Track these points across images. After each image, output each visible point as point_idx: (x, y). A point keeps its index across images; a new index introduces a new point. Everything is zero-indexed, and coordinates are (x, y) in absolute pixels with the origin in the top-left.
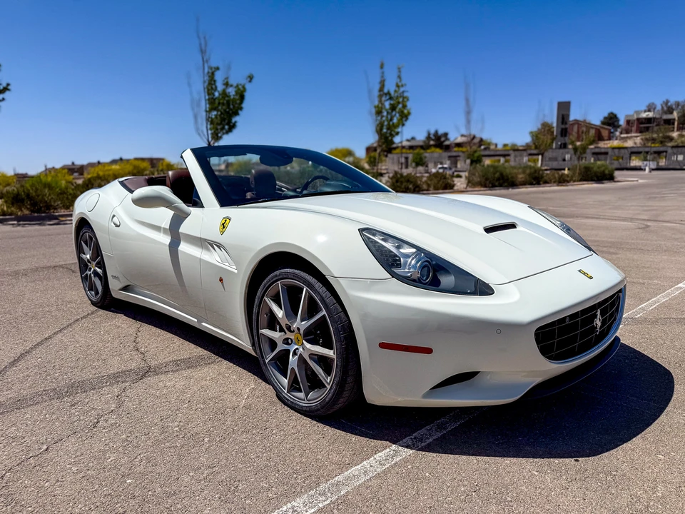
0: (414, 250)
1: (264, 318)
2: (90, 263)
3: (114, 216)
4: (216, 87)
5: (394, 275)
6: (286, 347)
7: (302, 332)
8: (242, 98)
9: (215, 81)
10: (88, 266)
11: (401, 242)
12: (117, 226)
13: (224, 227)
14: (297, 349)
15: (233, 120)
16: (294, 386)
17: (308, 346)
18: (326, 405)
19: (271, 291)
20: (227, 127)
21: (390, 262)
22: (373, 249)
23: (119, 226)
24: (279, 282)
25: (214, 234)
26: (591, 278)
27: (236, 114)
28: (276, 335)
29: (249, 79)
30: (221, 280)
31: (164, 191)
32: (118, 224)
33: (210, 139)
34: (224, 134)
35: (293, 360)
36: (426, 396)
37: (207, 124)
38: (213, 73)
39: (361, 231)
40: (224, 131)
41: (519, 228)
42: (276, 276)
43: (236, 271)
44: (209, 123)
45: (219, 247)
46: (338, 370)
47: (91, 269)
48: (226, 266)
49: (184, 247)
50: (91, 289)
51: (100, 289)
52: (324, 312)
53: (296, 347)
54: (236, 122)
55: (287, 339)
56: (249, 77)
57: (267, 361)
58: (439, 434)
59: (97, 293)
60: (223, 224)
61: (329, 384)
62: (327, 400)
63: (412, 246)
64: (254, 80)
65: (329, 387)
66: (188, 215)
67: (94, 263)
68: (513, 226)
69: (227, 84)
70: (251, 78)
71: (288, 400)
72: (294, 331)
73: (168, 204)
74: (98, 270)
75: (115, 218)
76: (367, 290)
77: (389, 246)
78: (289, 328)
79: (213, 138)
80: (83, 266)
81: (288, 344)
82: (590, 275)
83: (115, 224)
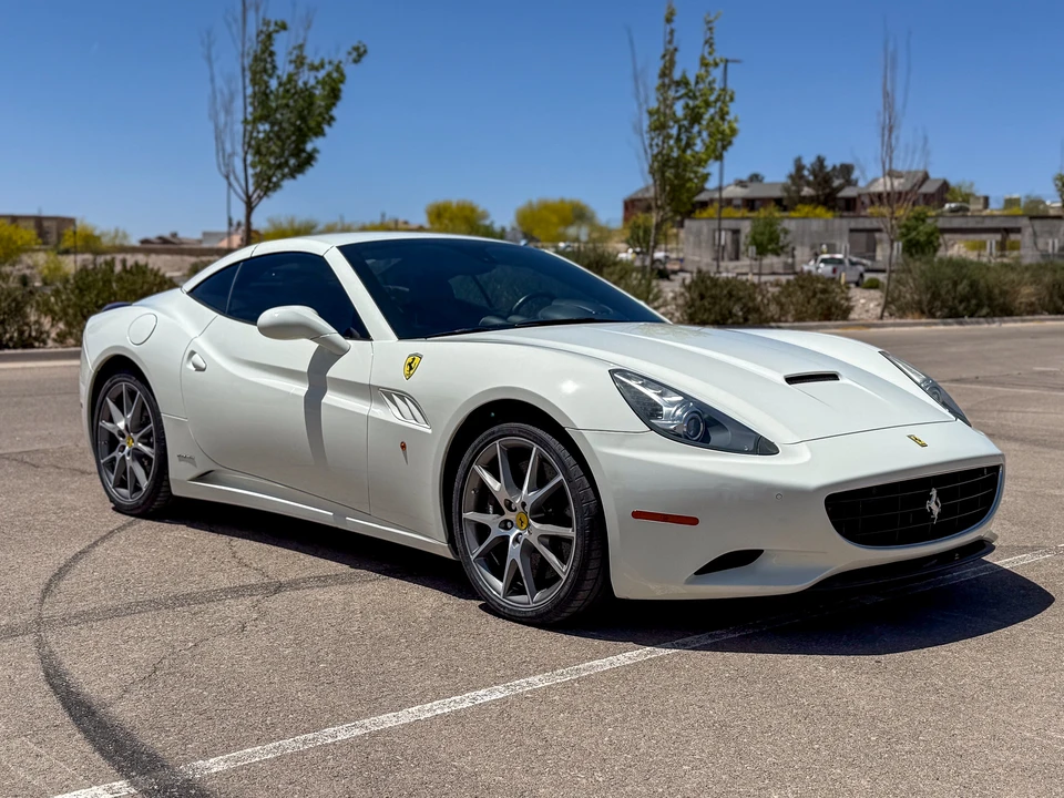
0: (681, 398)
1: (470, 495)
2: (123, 436)
3: (193, 353)
4: (274, 68)
5: (652, 428)
6: (503, 532)
7: (528, 509)
8: (334, 95)
9: (272, 54)
10: (118, 442)
11: (664, 389)
12: (198, 369)
13: (411, 368)
14: (520, 534)
15: (309, 147)
16: (515, 587)
17: (537, 526)
18: (560, 604)
19: (485, 455)
20: (292, 162)
21: (648, 412)
22: (627, 395)
23: (204, 370)
24: (497, 442)
25: (394, 377)
26: (924, 445)
27: (319, 132)
28: (489, 519)
29: (355, 54)
30: (403, 447)
31: (306, 314)
32: (204, 366)
33: (251, 189)
34: (284, 176)
35: (514, 551)
36: (689, 582)
37: (246, 153)
38: (269, 36)
39: (612, 372)
40: (286, 170)
41: (842, 381)
42: (493, 433)
43: (430, 431)
44: (250, 151)
45: (402, 398)
46: (578, 552)
47: (124, 447)
48: (412, 425)
49: (331, 398)
50: (122, 483)
51: (144, 483)
52: (561, 477)
53: (518, 531)
54: (315, 150)
55: (506, 521)
56: (356, 49)
57: (472, 558)
58: (709, 641)
59: (137, 488)
60: (410, 364)
61: (565, 573)
62: (562, 595)
63: (679, 393)
64: (364, 59)
65: (564, 577)
66: (344, 351)
67: (136, 437)
68: (834, 377)
69: (299, 62)
70: (359, 54)
71: (505, 608)
72: (515, 510)
73: (312, 333)
74: (146, 449)
75: (196, 358)
76: (619, 446)
77: (650, 393)
78: (509, 505)
79: (258, 186)
80: (105, 443)
81: (506, 528)
82: (924, 441)
83: (195, 365)
